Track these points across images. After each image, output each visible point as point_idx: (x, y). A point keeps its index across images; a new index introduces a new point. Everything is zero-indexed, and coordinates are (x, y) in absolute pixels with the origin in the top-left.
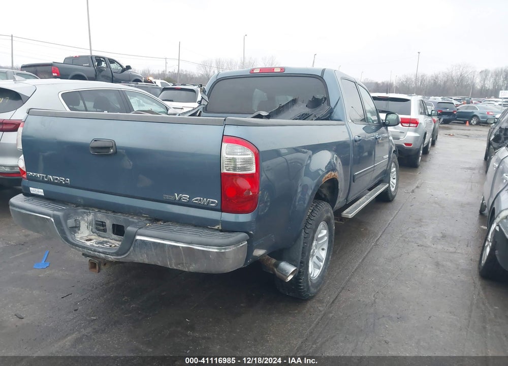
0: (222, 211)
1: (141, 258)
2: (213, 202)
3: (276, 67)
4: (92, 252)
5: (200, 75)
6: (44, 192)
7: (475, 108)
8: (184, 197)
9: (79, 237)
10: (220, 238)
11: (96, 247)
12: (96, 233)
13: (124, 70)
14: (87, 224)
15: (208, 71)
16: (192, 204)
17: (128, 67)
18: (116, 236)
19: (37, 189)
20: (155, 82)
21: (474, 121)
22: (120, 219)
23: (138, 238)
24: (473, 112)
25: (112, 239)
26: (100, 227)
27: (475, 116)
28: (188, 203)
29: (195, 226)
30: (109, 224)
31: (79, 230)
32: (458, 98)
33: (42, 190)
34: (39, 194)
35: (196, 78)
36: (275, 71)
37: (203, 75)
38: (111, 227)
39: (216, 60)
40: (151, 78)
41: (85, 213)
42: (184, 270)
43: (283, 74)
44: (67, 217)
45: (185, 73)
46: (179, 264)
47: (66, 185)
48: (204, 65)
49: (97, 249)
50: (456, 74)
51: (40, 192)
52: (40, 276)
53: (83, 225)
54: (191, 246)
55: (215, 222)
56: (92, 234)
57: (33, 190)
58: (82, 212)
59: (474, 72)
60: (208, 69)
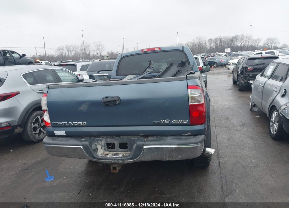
0: (190, 125)
1: (147, 158)
2: (186, 121)
3: (156, 48)
4: (113, 161)
5: (57, 55)
6: (66, 132)
7: (214, 59)
8: (167, 121)
9: (99, 154)
10: (194, 139)
11: (115, 157)
12: (108, 150)
13: (21, 57)
14: (101, 146)
15: (62, 53)
16: (172, 124)
17: (24, 55)
18: (122, 149)
19: (60, 132)
20: (41, 62)
21: (215, 65)
22: (124, 139)
23: (145, 147)
24: (214, 61)
25: (120, 152)
26: (110, 146)
27: (216, 63)
28: (169, 124)
29: (173, 136)
30: (117, 143)
31: (98, 150)
32: (203, 55)
33: (64, 132)
34: (62, 134)
35: (55, 57)
36: (156, 50)
37: (59, 55)
38: (118, 145)
39: (66, 46)
40: (38, 60)
41: (99, 140)
42: (173, 160)
43: (161, 51)
44: (91, 144)
45: (48, 55)
46: (171, 157)
47: (83, 126)
48: (59, 50)
49: (116, 158)
50: (197, 42)
51: (63, 133)
52: (54, 185)
53: (99, 147)
54: (179, 146)
55: (187, 131)
56: (105, 151)
57: (56, 133)
58: (97, 140)
59: (205, 40)
60: (62, 52)
